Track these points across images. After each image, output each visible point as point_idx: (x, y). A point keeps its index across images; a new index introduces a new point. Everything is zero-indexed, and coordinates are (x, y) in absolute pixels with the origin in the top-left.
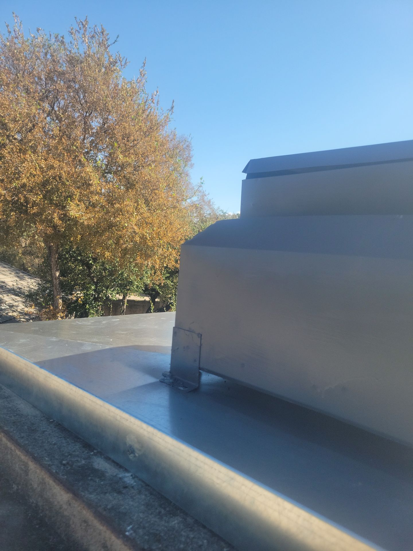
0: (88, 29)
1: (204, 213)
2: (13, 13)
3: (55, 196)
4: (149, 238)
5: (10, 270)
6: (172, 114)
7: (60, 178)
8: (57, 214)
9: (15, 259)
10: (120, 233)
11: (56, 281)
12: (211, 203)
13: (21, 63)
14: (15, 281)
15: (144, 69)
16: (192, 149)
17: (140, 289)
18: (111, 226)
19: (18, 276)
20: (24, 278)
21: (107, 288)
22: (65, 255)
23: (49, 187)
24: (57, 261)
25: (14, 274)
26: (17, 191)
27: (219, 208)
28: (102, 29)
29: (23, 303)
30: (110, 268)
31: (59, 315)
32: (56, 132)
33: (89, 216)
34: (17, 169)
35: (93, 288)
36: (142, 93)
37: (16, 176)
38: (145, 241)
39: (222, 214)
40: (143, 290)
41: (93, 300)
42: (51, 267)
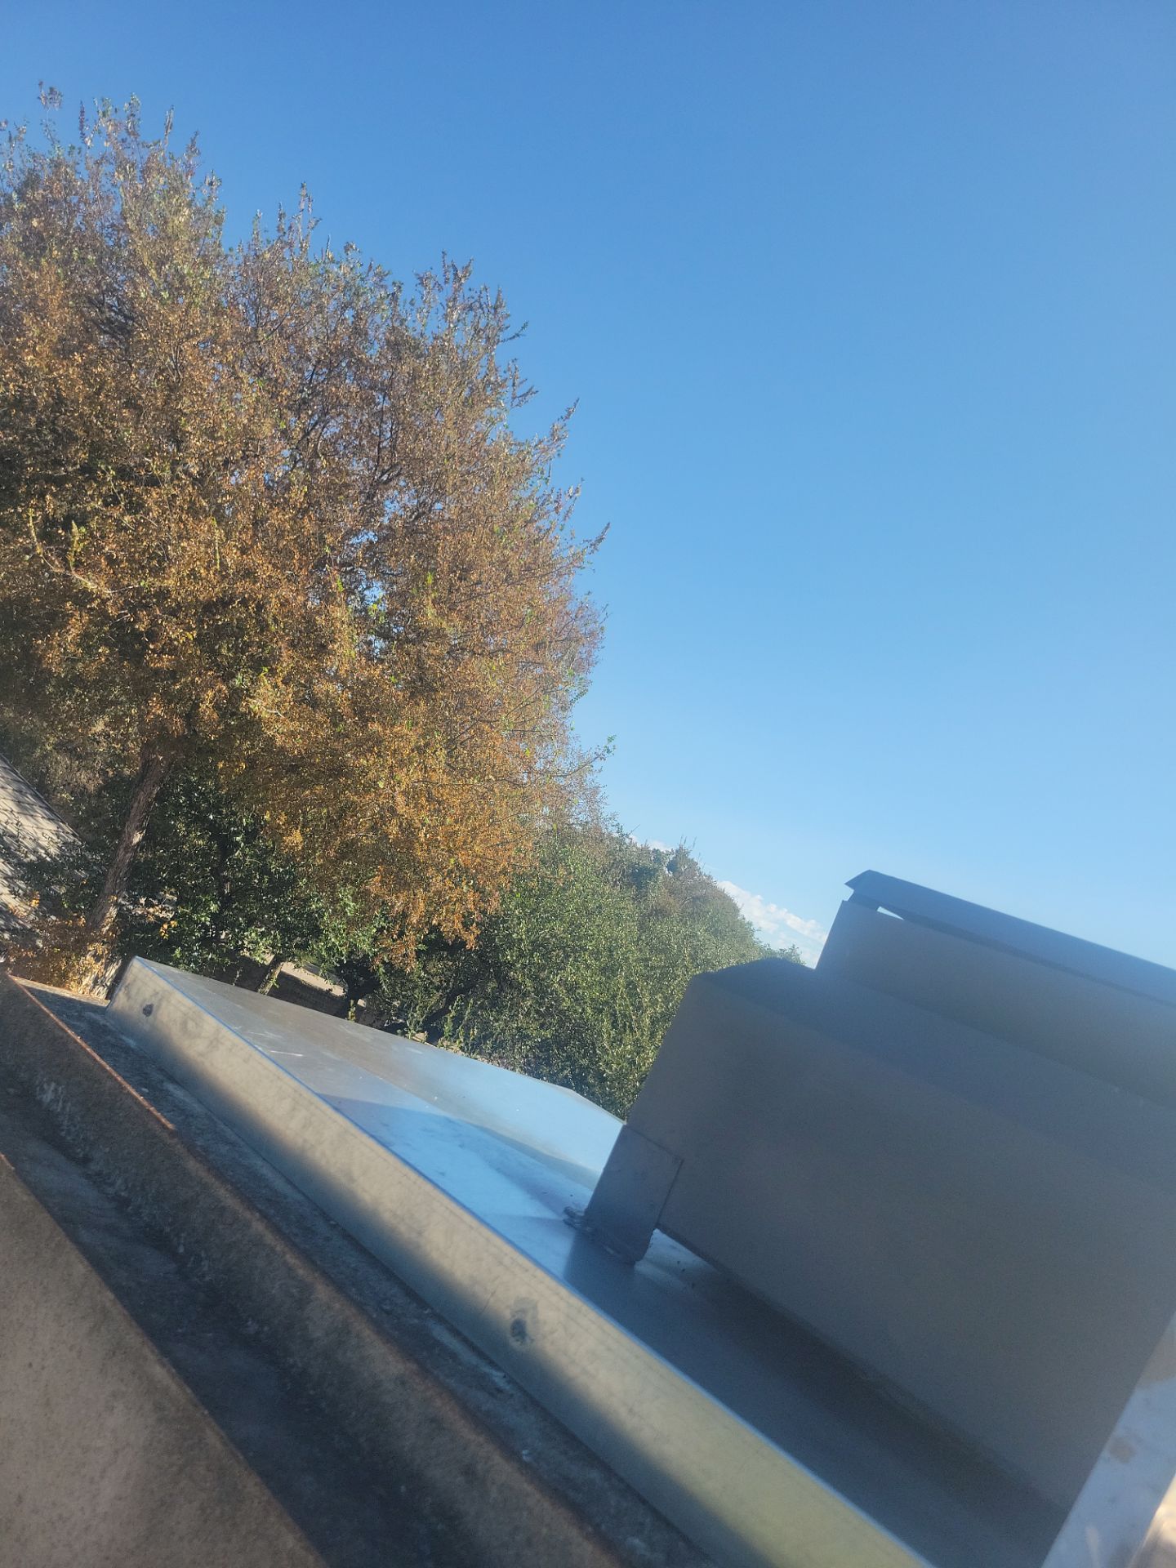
0: (465, 288)
1: (570, 816)
2: (303, 186)
3: (225, 646)
4: (422, 840)
5: (6, 776)
6: (592, 551)
7: (260, 607)
8: (215, 694)
9: (30, 753)
10: (355, 798)
11: (125, 855)
12: (599, 796)
13: (277, 308)
14: (6, 810)
15: (565, 425)
16: (600, 645)
17: (333, 956)
18: (337, 771)
19: (19, 802)
20: (32, 813)
21: (251, 921)
22: (178, 796)
23: (220, 620)
24: (150, 804)
25: (10, 791)
26: (139, 602)
27: (613, 817)
28: (498, 300)
29: (5, 878)
30: (279, 872)
31: (91, 949)
32: (296, 495)
33: (294, 726)
34: (164, 547)
35: (212, 908)
36: (539, 475)
37: (155, 562)
38: (412, 843)
39: (616, 835)
40: (341, 962)
41: (198, 940)
42: (130, 813)
